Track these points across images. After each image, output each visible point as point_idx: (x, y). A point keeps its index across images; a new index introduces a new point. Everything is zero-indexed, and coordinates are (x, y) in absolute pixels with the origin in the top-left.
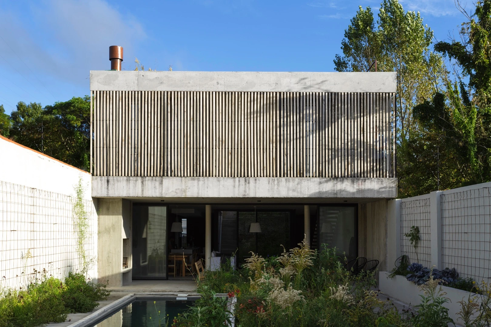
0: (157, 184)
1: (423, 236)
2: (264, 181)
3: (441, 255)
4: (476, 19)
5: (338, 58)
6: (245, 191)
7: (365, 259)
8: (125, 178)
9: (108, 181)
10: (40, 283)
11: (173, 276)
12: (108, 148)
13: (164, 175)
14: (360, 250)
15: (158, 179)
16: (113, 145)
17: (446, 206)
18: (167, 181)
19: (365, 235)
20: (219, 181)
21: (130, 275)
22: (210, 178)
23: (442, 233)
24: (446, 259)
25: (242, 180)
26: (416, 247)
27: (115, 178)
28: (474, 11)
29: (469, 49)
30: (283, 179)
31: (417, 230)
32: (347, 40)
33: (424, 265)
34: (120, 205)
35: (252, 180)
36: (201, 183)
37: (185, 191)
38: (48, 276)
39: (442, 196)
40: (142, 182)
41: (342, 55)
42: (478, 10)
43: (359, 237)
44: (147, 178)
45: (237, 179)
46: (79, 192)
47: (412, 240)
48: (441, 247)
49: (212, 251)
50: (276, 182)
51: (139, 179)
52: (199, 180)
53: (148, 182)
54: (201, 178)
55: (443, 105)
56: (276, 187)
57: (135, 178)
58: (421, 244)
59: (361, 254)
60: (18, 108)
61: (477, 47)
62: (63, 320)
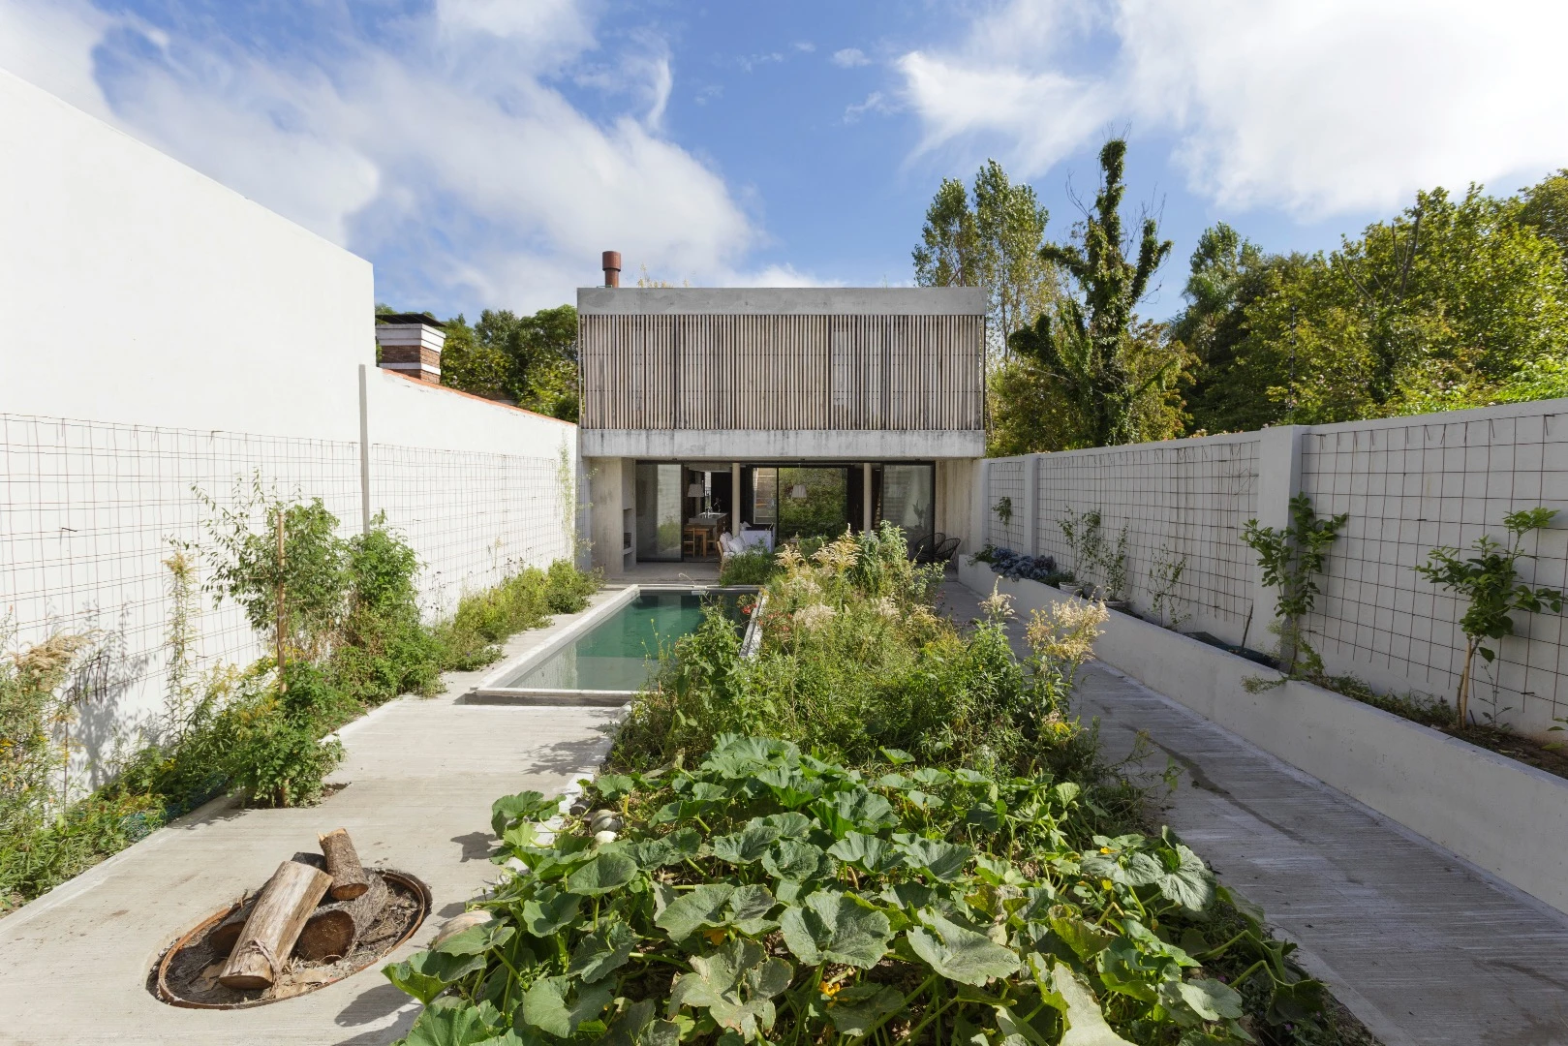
0: (667, 439)
1: (1015, 510)
2: (808, 434)
3: (1036, 539)
4: (1097, 215)
5: (919, 249)
6: (783, 448)
7: (943, 535)
8: (625, 431)
9: (602, 436)
10: (516, 576)
11: (691, 555)
12: (602, 391)
13: (675, 427)
14: (937, 523)
15: (668, 432)
16: (608, 386)
17: (1043, 474)
18: (679, 436)
19: (945, 503)
20: (748, 435)
21: (634, 557)
22: (737, 431)
23: (1038, 509)
24: (1043, 544)
25: (780, 432)
26: (1006, 524)
27: (612, 431)
28: (1094, 203)
29: (1085, 257)
30: (834, 432)
31: (1008, 502)
32: (930, 224)
33: (1014, 548)
34: (620, 465)
35: (792, 433)
36: (724, 437)
37: (704, 449)
38: (526, 566)
39: (1039, 460)
40: (647, 437)
41: (923, 244)
42: (1099, 202)
43: (937, 505)
44: (654, 431)
45: (772, 432)
46: (564, 455)
47: (1001, 515)
48: (1036, 529)
49: (742, 521)
50: (824, 435)
51: (644, 432)
52: (721, 434)
53: (655, 436)
54: (724, 431)
55: (1047, 332)
56: (824, 442)
57: (638, 432)
58: (1013, 520)
59: (938, 529)
60: (484, 320)
61: (1094, 256)
62: (545, 625)
